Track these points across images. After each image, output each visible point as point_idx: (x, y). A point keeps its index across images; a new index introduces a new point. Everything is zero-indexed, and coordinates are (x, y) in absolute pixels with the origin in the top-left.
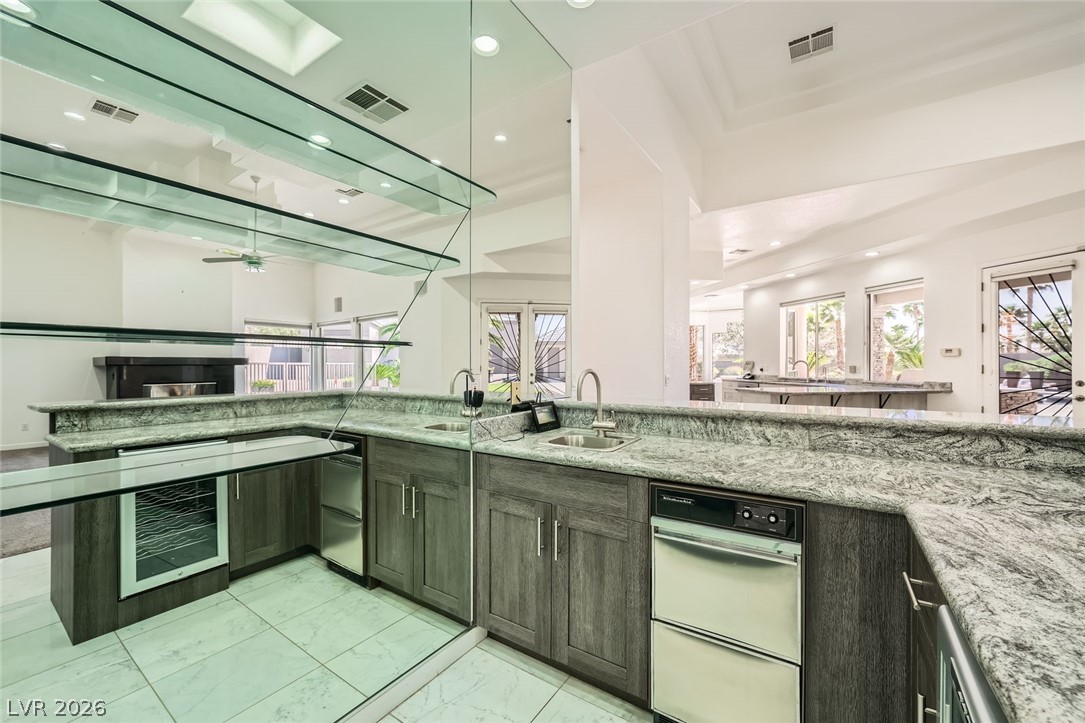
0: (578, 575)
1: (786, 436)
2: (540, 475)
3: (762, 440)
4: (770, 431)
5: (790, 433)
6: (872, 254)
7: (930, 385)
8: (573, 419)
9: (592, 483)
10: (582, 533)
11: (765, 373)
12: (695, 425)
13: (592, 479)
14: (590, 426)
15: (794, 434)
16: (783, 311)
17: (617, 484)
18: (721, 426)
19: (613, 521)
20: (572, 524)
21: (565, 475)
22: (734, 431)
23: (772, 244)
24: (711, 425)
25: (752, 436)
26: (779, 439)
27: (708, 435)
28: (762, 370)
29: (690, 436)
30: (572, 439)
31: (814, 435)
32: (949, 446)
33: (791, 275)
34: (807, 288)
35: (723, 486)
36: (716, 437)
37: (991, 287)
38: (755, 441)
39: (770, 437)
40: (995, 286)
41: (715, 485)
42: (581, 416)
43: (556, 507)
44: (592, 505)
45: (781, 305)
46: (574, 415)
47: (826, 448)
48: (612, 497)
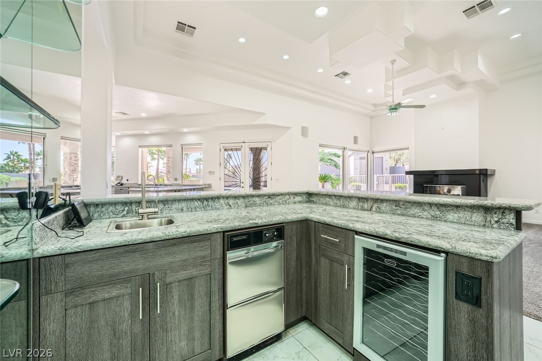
0: (174, 314)
1: (237, 203)
2: (137, 255)
3: (228, 206)
4: (231, 202)
5: (238, 201)
6: (185, 130)
7: (205, 185)
8: (102, 212)
9: (186, 246)
10: (177, 283)
11: (129, 182)
12: (197, 204)
13: (186, 243)
14: (120, 215)
15: (240, 201)
16: (140, 149)
17: (203, 241)
18: (211, 203)
19: (201, 265)
20: (168, 280)
21: (164, 247)
22: (217, 204)
23: (142, 114)
24: (205, 203)
25: (224, 205)
26: (234, 205)
27: (204, 208)
28: (127, 180)
29: (194, 210)
30: (125, 224)
31: (246, 201)
32: (280, 199)
33: (147, 132)
34: (154, 140)
35: (258, 225)
36: (208, 208)
37: (223, 150)
38: (226, 208)
39: (231, 205)
40: (224, 150)
41: (255, 225)
42: (111, 208)
43: (154, 274)
44: (186, 260)
45: (140, 147)
46: (104, 209)
47: (251, 206)
48: (201, 250)
